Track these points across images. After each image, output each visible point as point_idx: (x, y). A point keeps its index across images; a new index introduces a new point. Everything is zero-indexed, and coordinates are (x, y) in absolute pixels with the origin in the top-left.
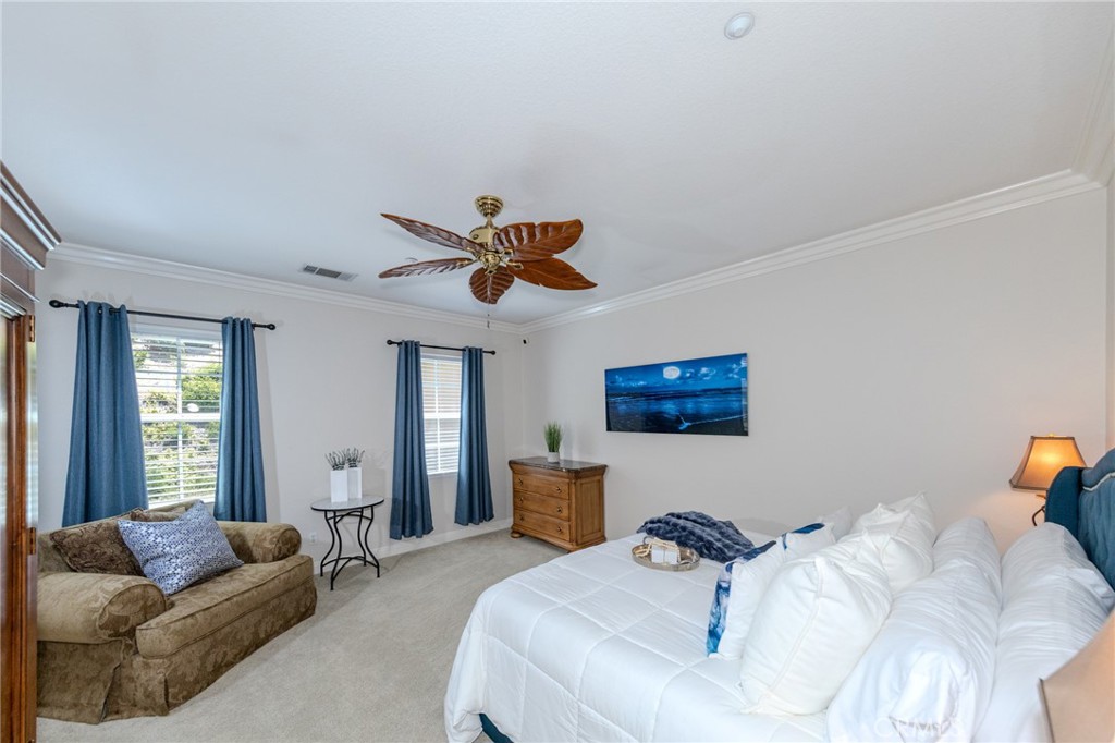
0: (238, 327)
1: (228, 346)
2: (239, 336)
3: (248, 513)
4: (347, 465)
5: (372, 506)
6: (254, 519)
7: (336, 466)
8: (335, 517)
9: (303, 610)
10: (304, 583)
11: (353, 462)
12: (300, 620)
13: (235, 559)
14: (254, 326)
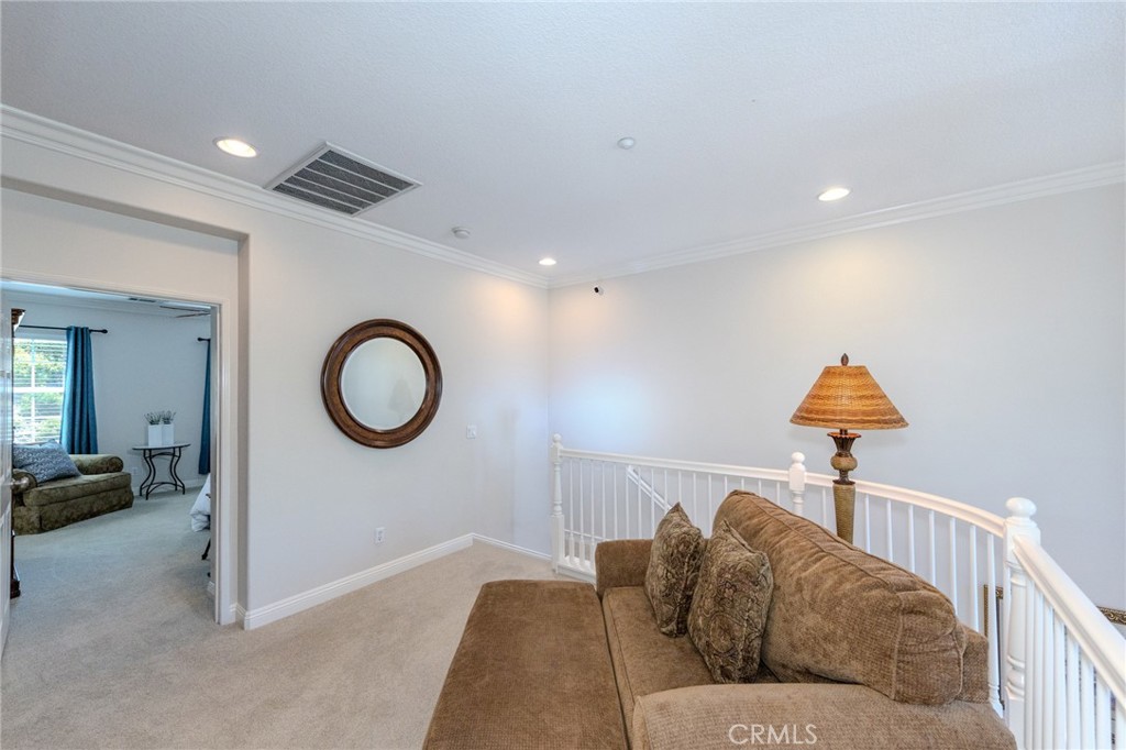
0: (80, 333)
1: (71, 344)
2: (81, 340)
3: (84, 449)
4: (161, 422)
5: (180, 447)
6: (88, 452)
7: (152, 423)
8: (149, 455)
9: (123, 503)
10: (125, 487)
11: (167, 421)
12: (121, 509)
13: (77, 471)
14: (91, 331)
